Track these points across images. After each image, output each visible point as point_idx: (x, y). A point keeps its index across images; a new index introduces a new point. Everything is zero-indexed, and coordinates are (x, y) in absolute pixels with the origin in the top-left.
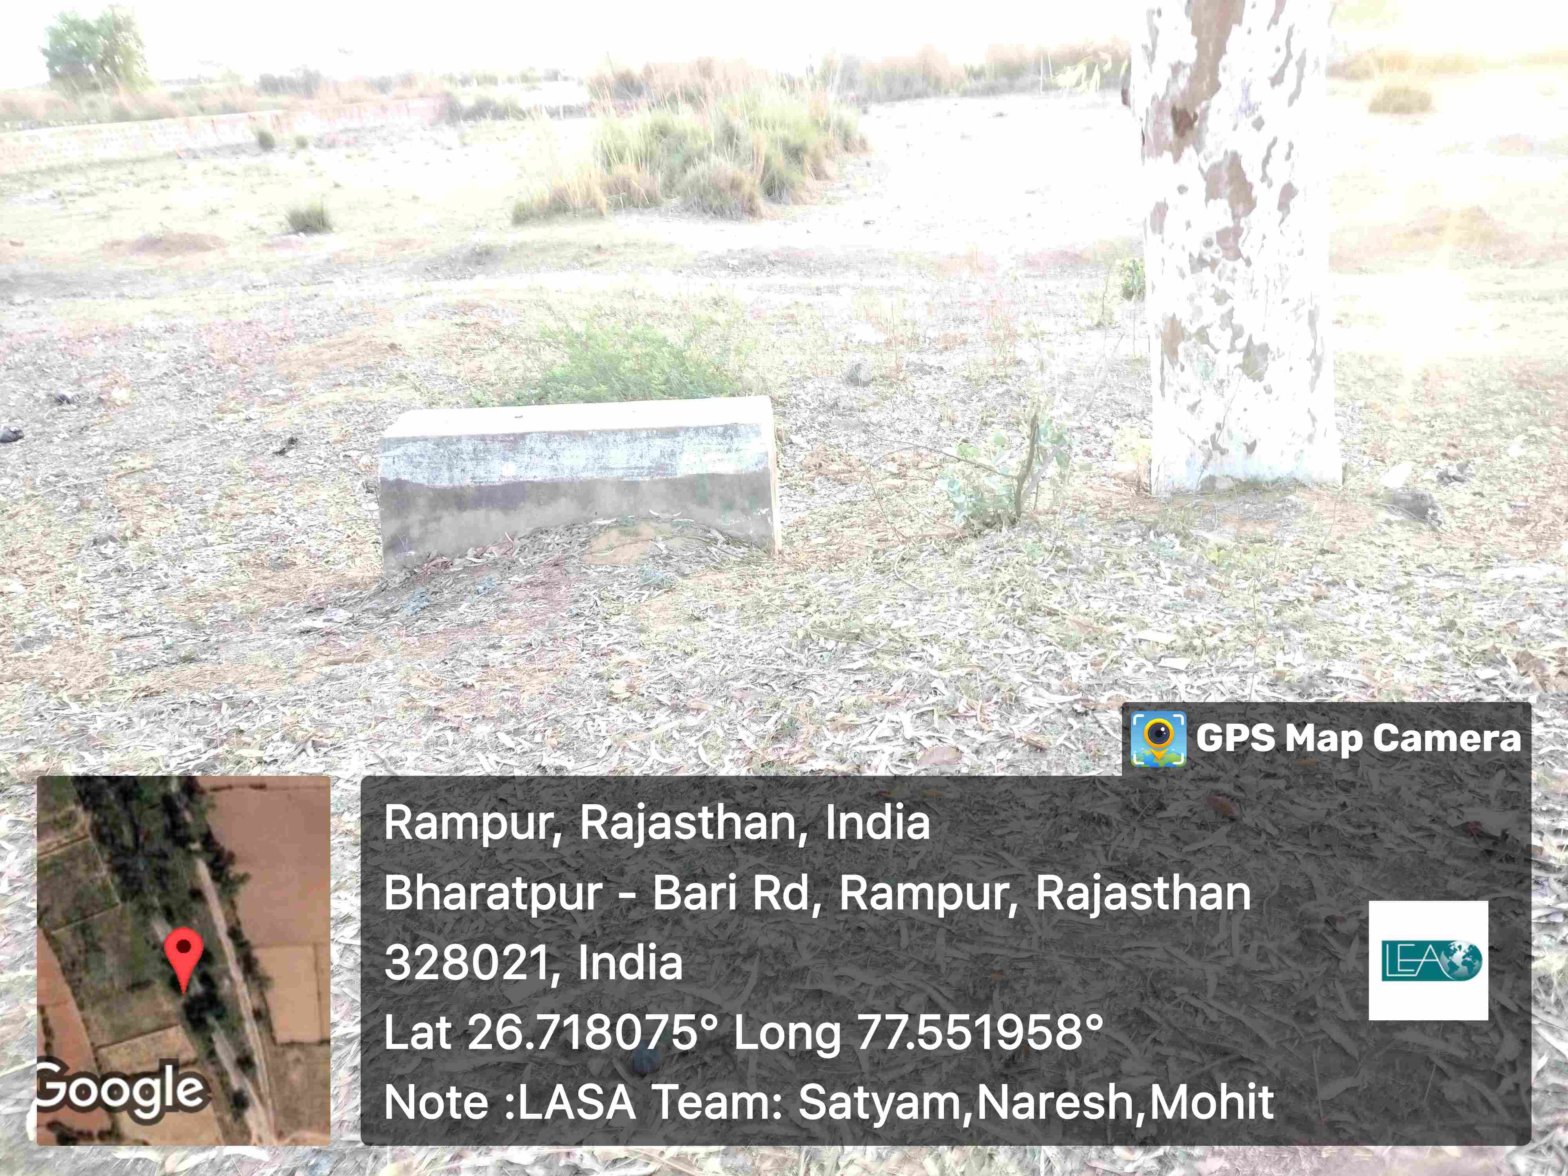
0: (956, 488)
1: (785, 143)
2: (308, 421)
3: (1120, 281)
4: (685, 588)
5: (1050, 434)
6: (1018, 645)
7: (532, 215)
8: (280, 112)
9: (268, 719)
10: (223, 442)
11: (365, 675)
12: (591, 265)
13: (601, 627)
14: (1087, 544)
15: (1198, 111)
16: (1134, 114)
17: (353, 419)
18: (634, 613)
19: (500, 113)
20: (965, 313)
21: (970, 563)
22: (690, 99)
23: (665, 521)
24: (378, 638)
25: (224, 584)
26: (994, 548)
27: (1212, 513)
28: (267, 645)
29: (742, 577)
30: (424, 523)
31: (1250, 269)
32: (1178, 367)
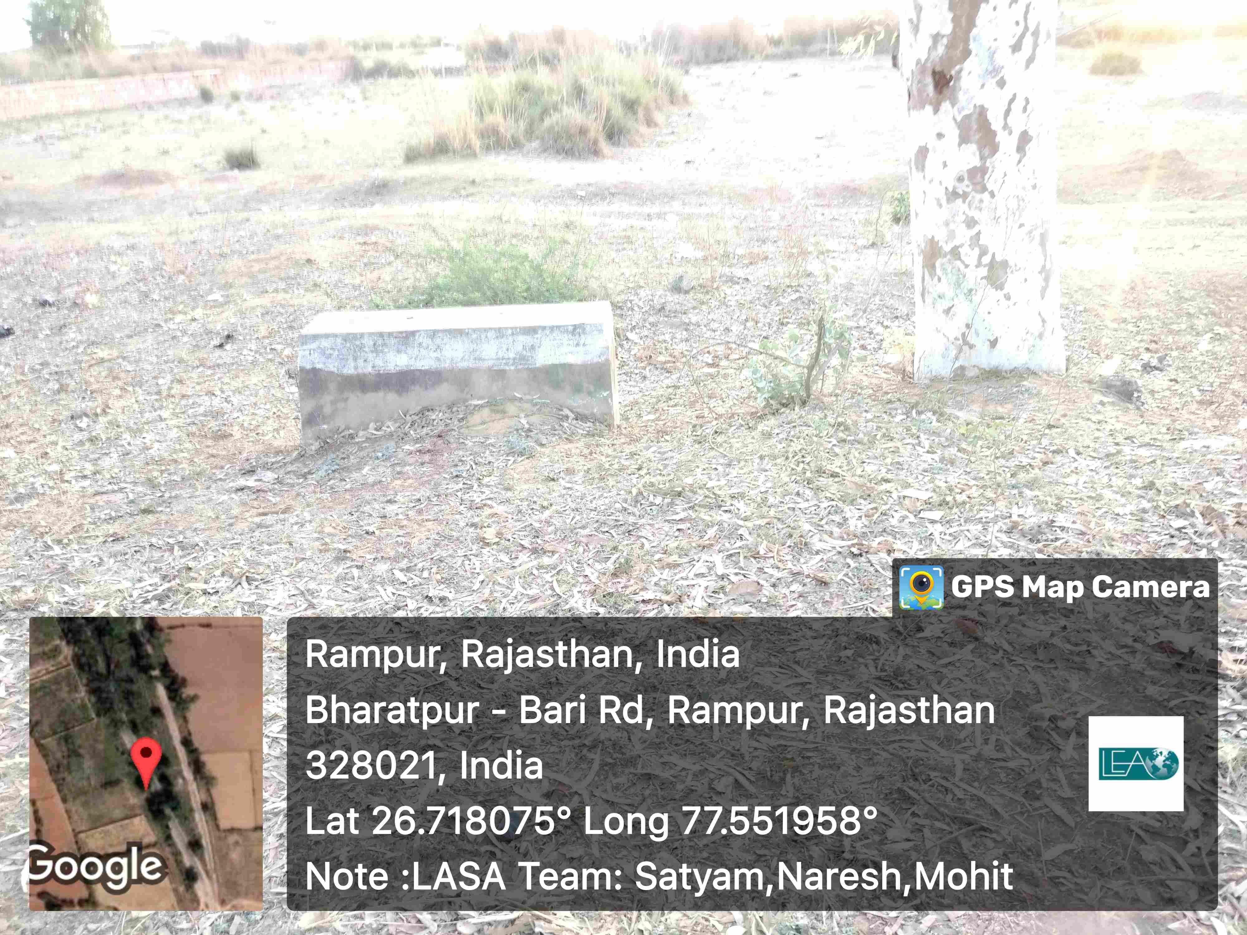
0: (758, 375)
1: (623, 97)
2: (242, 321)
3: (890, 209)
4: (542, 455)
5: (833, 332)
6: (808, 500)
7: (420, 155)
8: (217, 71)
9: (211, 559)
10: (173, 338)
11: (287, 524)
12: (468, 196)
13: (476, 486)
14: (862, 420)
15: (953, 72)
17: (278, 320)
18: (502, 475)
19: (394, 73)
20: (766, 235)
21: (769, 435)
22: (547, 61)
23: (527, 401)
24: (298, 495)
25: (175, 451)
26: (789, 423)
27: (962, 395)
28: (210, 500)
29: (588, 446)
30: (333, 403)
31: (994, 200)
32: (936, 278)
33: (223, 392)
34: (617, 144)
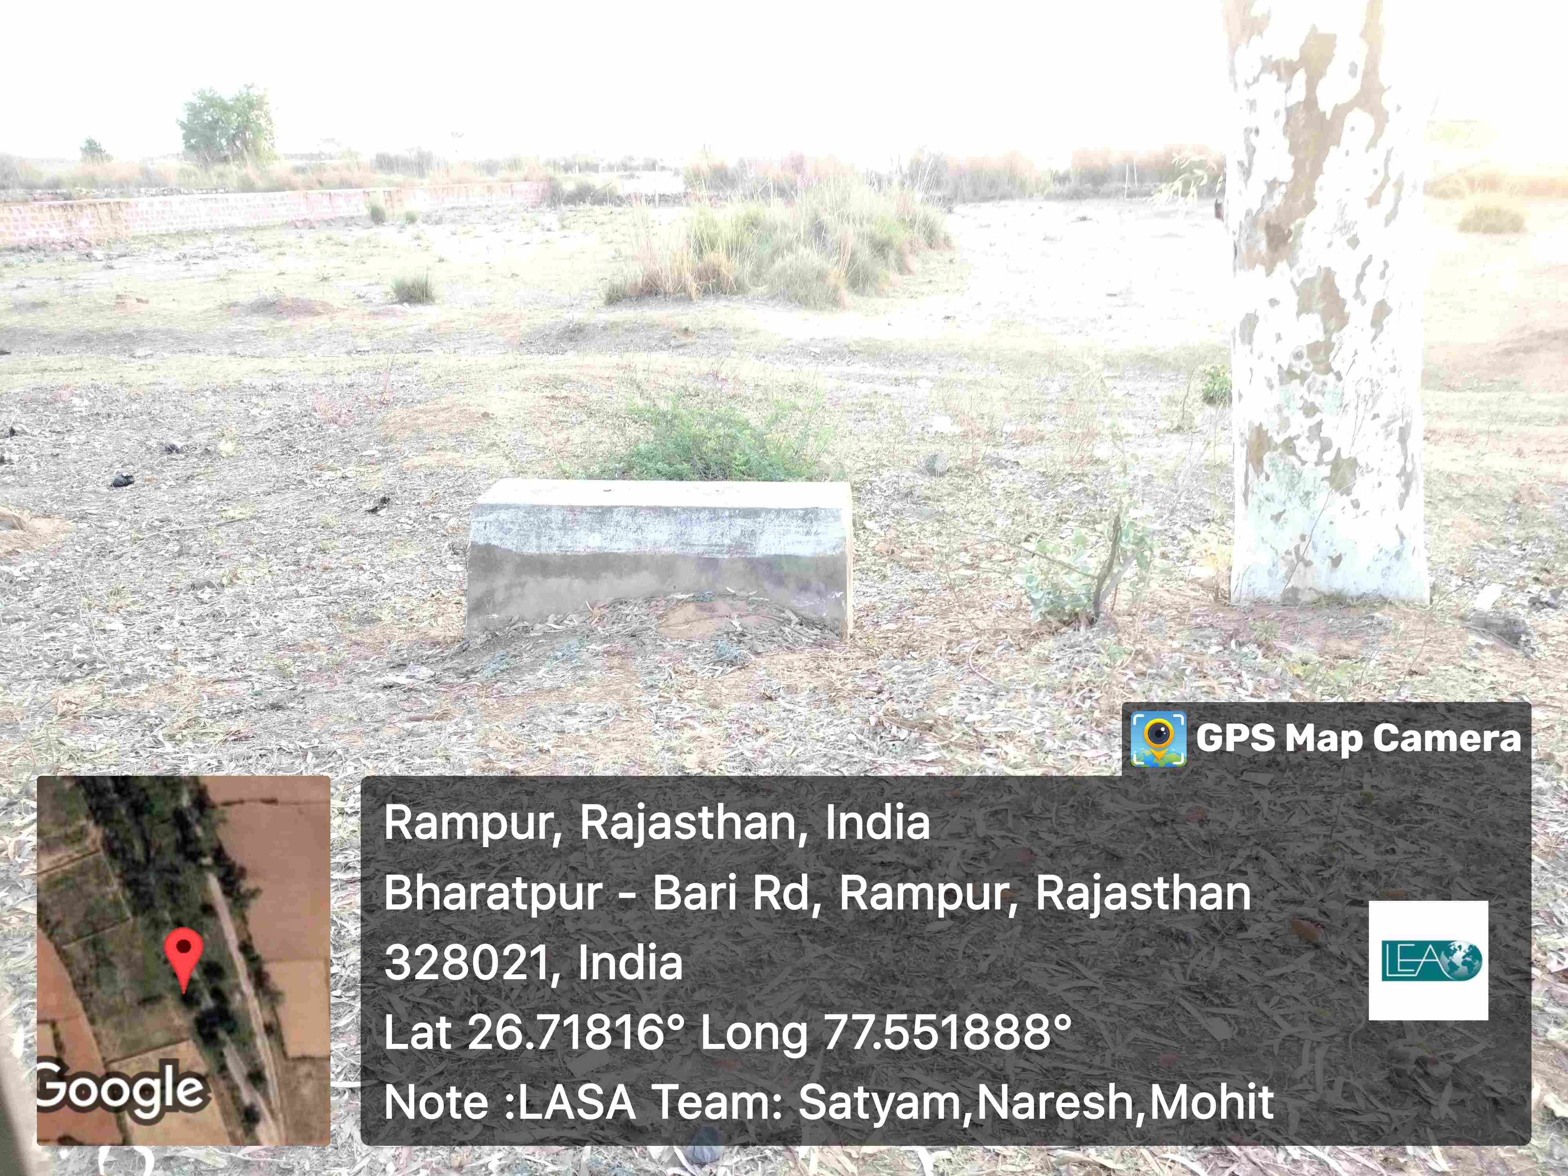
0: (1034, 583)
1: (872, 238)
2: (401, 483)
3: (1201, 386)
4: (757, 666)
5: (1131, 534)
6: (1096, 748)
7: (624, 296)
8: (393, 189)
9: (350, 771)
10: (319, 498)
11: (444, 734)
12: (678, 347)
13: (675, 700)
14: (1166, 649)
15: (1292, 227)
16: (1227, 227)
17: (444, 483)
18: (707, 689)
19: (601, 199)
20: (1042, 410)
21: (1047, 661)
22: (782, 192)
23: (741, 599)
24: (458, 698)
25: (312, 635)
26: (1072, 647)
27: (1295, 624)
28: (352, 697)
29: (814, 659)
30: (509, 587)
31: (1341, 384)
32: (1263, 477)
33: (373, 566)
34: (862, 293)
